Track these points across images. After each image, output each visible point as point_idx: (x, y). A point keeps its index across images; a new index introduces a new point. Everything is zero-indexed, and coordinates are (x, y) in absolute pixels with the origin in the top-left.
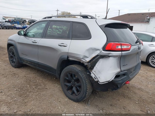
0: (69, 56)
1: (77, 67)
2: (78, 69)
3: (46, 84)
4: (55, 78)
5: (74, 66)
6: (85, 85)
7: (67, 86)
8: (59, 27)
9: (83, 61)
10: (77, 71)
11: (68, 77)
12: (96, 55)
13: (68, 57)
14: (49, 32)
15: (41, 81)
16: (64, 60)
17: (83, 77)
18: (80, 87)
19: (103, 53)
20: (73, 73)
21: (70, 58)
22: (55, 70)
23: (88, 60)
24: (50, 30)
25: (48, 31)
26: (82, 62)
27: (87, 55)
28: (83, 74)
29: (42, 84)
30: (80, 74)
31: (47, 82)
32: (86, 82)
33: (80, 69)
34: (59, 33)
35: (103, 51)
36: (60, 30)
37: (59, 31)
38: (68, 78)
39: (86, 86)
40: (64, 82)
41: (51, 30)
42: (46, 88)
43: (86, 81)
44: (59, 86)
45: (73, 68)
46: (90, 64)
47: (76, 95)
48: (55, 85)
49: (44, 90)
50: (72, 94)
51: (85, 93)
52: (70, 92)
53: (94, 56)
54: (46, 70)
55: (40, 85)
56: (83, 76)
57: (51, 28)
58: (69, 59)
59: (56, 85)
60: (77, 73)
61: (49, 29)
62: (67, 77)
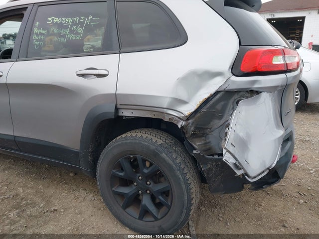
0: (119, 106)
1: (150, 137)
2: (154, 140)
3: (52, 196)
4: (71, 174)
5: (139, 135)
6: (184, 186)
7: (122, 195)
8: (69, 20)
9: (170, 117)
10: (152, 147)
11: (122, 170)
12: (213, 91)
13: (117, 109)
14: (37, 40)
15: (32, 188)
16: (102, 121)
17: (176, 164)
18: (166, 193)
19: (234, 82)
20: (139, 157)
21: (123, 111)
22: (76, 154)
23: (187, 109)
24: (41, 34)
25: (35, 37)
26: (166, 119)
27: (183, 96)
28: (174, 156)
29: (37, 200)
30: (164, 155)
31: (51, 191)
32: (188, 177)
33: (160, 142)
34: (72, 37)
35: (234, 78)
36: (74, 28)
37: (72, 32)
38: (122, 174)
39: (189, 190)
40: (112, 186)
41: (43, 32)
42: (52, 209)
43: (186, 173)
44: (90, 196)
45: (137, 141)
46: (193, 123)
47: (156, 219)
48: (77, 194)
49: (48, 219)
50: (141, 218)
51: (185, 211)
52: (133, 212)
53: (207, 96)
54: (45, 156)
55: (33, 204)
56: (174, 160)
57: (44, 26)
58: (120, 114)
59: (82, 193)
60: (156, 154)
61: (36, 30)
62: (118, 171)
